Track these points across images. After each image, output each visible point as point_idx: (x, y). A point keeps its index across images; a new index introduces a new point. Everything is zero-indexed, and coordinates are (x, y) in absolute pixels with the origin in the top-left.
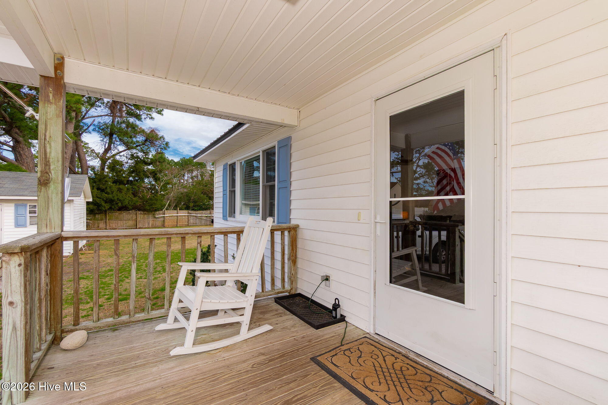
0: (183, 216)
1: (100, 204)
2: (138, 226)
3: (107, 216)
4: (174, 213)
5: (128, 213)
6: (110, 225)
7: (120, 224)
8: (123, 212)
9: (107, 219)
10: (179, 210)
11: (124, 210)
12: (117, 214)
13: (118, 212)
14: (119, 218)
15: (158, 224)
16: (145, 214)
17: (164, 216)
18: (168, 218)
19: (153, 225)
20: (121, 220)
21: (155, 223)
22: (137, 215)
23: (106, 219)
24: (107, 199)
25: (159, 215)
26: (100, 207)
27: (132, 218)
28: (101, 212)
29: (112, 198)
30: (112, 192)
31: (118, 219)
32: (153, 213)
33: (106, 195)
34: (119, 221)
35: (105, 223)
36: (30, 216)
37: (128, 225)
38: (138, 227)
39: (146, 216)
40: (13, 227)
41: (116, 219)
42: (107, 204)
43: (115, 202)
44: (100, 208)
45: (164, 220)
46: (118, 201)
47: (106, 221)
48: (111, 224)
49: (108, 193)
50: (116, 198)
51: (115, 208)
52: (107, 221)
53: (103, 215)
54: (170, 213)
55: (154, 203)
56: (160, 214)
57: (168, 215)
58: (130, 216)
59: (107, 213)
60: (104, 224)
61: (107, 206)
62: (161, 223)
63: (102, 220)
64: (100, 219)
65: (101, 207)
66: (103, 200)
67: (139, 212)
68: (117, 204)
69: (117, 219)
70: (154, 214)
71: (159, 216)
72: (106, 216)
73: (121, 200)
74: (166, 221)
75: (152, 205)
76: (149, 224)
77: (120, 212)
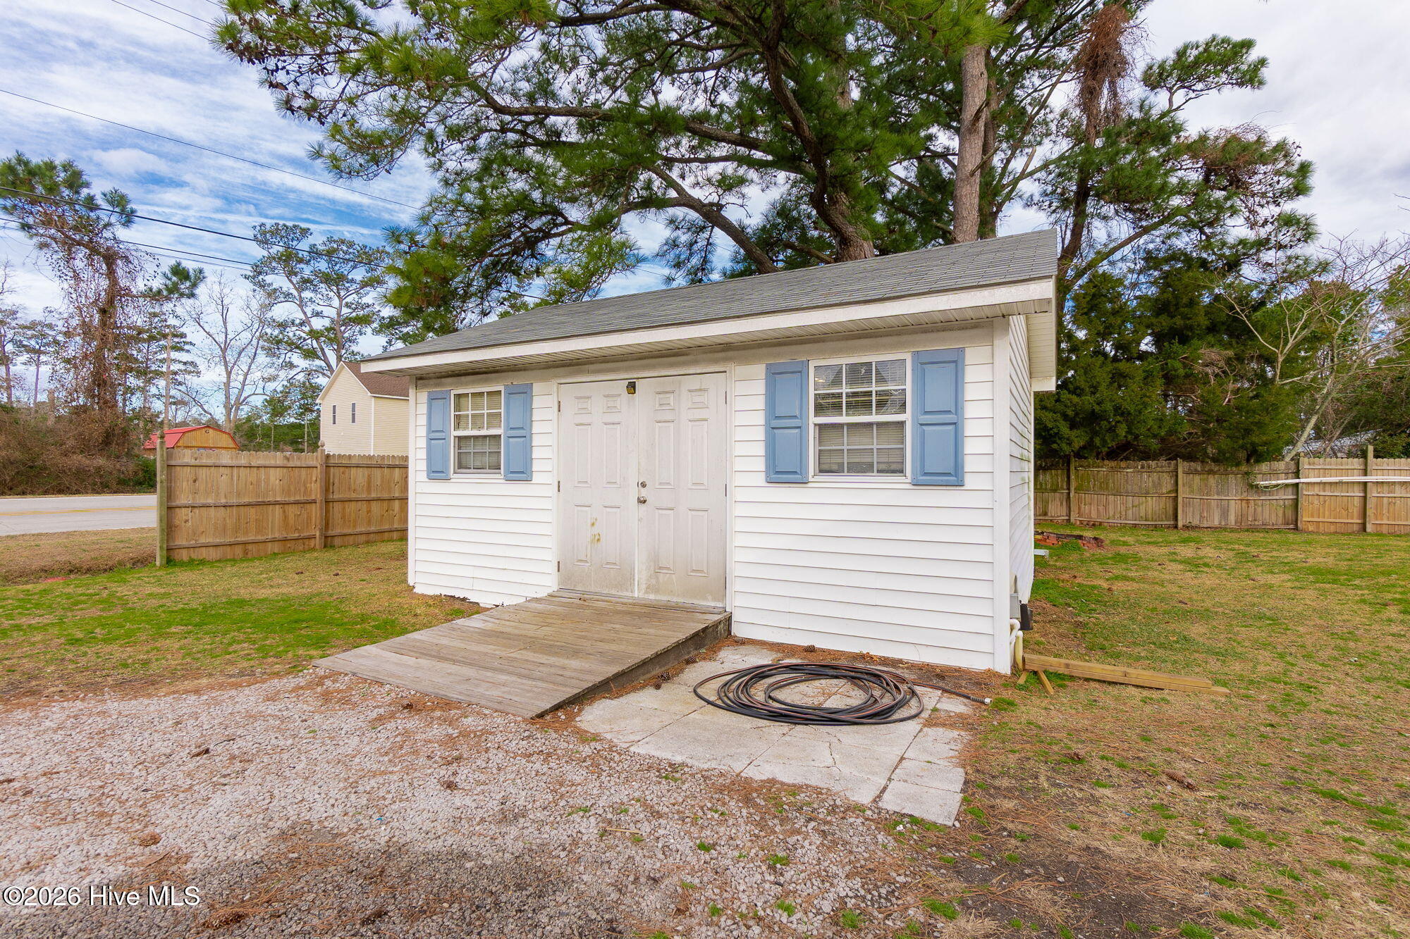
0: (1394, 483)
1: (1055, 430)
2: (1180, 517)
3: (1073, 477)
4: (1347, 471)
5: (1143, 467)
6: (1079, 508)
7: (1115, 507)
8: (1123, 464)
9: (1072, 489)
10: (1376, 457)
11: (1127, 459)
12: (1104, 469)
13: (1106, 462)
14: (1111, 485)
15: (1266, 515)
16: (1211, 472)
17: (1297, 481)
18: (1316, 490)
19: (1241, 518)
20: (1117, 493)
21: (1251, 510)
22: (1177, 476)
23: (1069, 489)
24: (1077, 414)
25: (1272, 476)
26: (1055, 442)
27: (1158, 485)
28: (1052, 465)
29: (1097, 408)
30: (1094, 389)
31: (1107, 488)
32: (1244, 468)
33: (1075, 399)
34: (1111, 498)
35: (1064, 503)
36: (820, 425)
37: (1143, 514)
38: (1180, 524)
39: (1212, 480)
40: (760, 479)
41: (1101, 488)
42: (1075, 432)
43: (1104, 423)
44: (1055, 446)
45: (1296, 502)
46: (1119, 418)
47: (1069, 494)
48: (1083, 506)
49: (1078, 391)
50: (1108, 406)
51: (1104, 446)
52: (1072, 495)
53: (1059, 472)
54: (1325, 471)
55: (1259, 425)
56: (1274, 474)
57: (1318, 480)
58: (1147, 480)
59: (1072, 468)
60: (1062, 504)
61: (1079, 439)
62: (1281, 514)
63: (1055, 491)
64: (1049, 486)
65: (1059, 441)
66: (1065, 417)
67: (1182, 466)
68: (1112, 430)
69: (1104, 487)
70: (1247, 473)
71: (1274, 482)
72: (1069, 477)
73: (1129, 414)
74: (1303, 502)
75: (1248, 432)
76: (1225, 513)
77: (1113, 464)
